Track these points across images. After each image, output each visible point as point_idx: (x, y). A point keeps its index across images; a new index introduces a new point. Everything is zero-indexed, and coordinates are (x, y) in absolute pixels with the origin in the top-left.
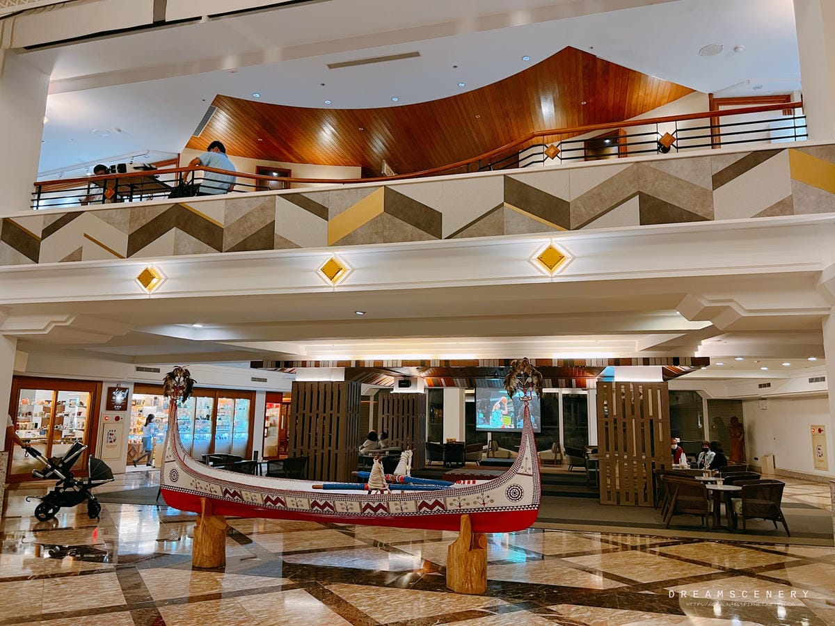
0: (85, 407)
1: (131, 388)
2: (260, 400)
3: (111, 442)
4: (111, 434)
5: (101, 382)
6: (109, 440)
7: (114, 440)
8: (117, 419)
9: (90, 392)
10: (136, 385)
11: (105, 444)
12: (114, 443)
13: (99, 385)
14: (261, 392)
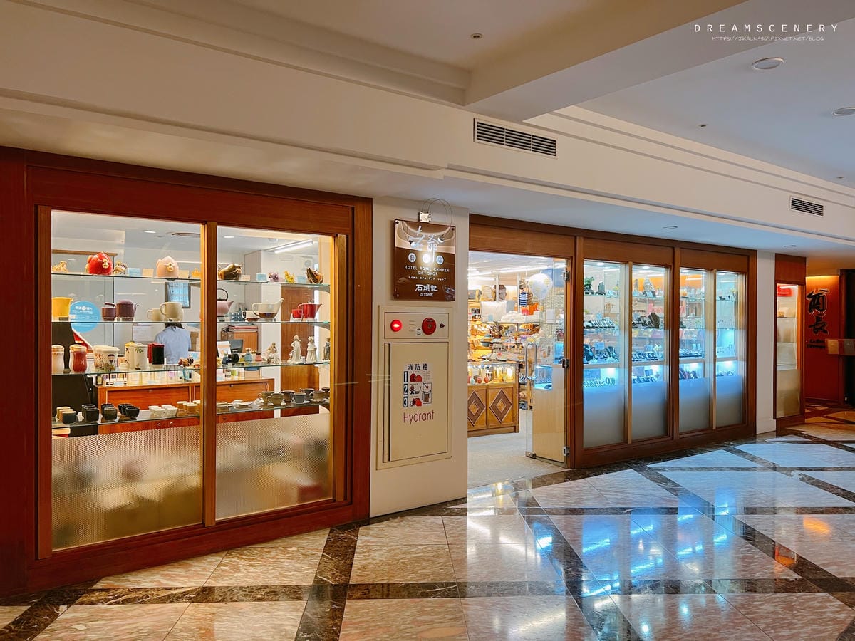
0: (327, 289)
1: (463, 226)
2: (766, 270)
3: (416, 402)
4: (413, 379)
5: (368, 201)
6: (410, 400)
7: (427, 397)
8: (429, 326)
9: (335, 236)
10: (477, 221)
11: (398, 410)
12: (425, 408)
13: (360, 211)
14: (766, 253)
